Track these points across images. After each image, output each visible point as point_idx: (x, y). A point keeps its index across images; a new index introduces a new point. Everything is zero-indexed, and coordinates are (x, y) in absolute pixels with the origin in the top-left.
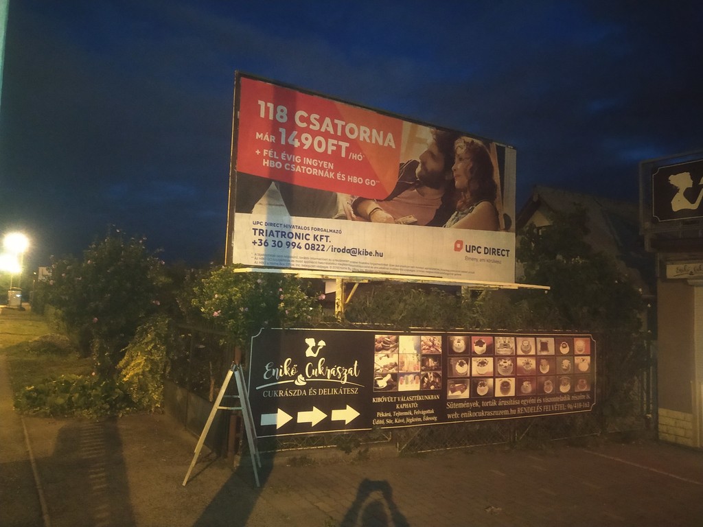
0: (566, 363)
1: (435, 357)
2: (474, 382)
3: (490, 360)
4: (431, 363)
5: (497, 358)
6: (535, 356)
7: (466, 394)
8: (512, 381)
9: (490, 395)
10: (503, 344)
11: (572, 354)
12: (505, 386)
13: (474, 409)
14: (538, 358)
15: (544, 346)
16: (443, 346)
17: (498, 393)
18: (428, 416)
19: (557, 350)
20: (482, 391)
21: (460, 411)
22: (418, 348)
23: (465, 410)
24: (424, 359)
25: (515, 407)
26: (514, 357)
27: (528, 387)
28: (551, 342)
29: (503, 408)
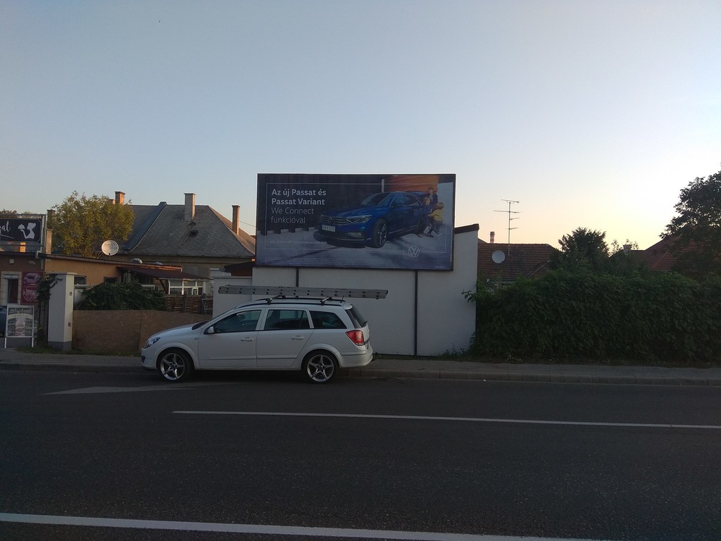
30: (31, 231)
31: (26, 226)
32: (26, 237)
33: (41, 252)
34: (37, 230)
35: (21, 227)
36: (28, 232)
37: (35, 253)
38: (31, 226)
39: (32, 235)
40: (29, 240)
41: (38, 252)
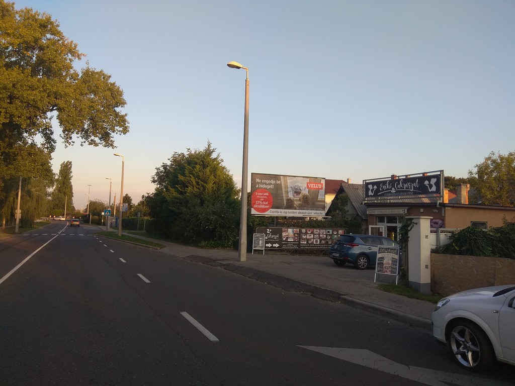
0: (335, 236)
1: (297, 234)
2: (308, 240)
3: (312, 235)
4: (296, 235)
5: (314, 234)
6: (326, 234)
7: (306, 243)
8: (319, 240)
9: (312, 243)
10: (316, 231)
11: (338, 234)
12: (316, 241)
13: (308, 246)
14: (326, 235)
15: (329, 232)
16: (300, 231)
17: (314, 243)
18: (296, 247)
19: (333, 233)
20: (310, 242)
21: (304, 246)
22: (293, 232)
23: (306, 246)
24: (294, 234)
25: (319, 246)
26: (319, 234)
27: (323, 242)
28: (331, 231)
29: (316, 246)
30: (434, 185)
31: (429, 181)
32: (430, 191)
33: (441, 201)
34: (438, 184)
35: (426, 182)
36: (431, 186)
37: (436, 203)
38: (433, 181)
39: (434, 189)
40: (432, 192)
41: (439, 202)
